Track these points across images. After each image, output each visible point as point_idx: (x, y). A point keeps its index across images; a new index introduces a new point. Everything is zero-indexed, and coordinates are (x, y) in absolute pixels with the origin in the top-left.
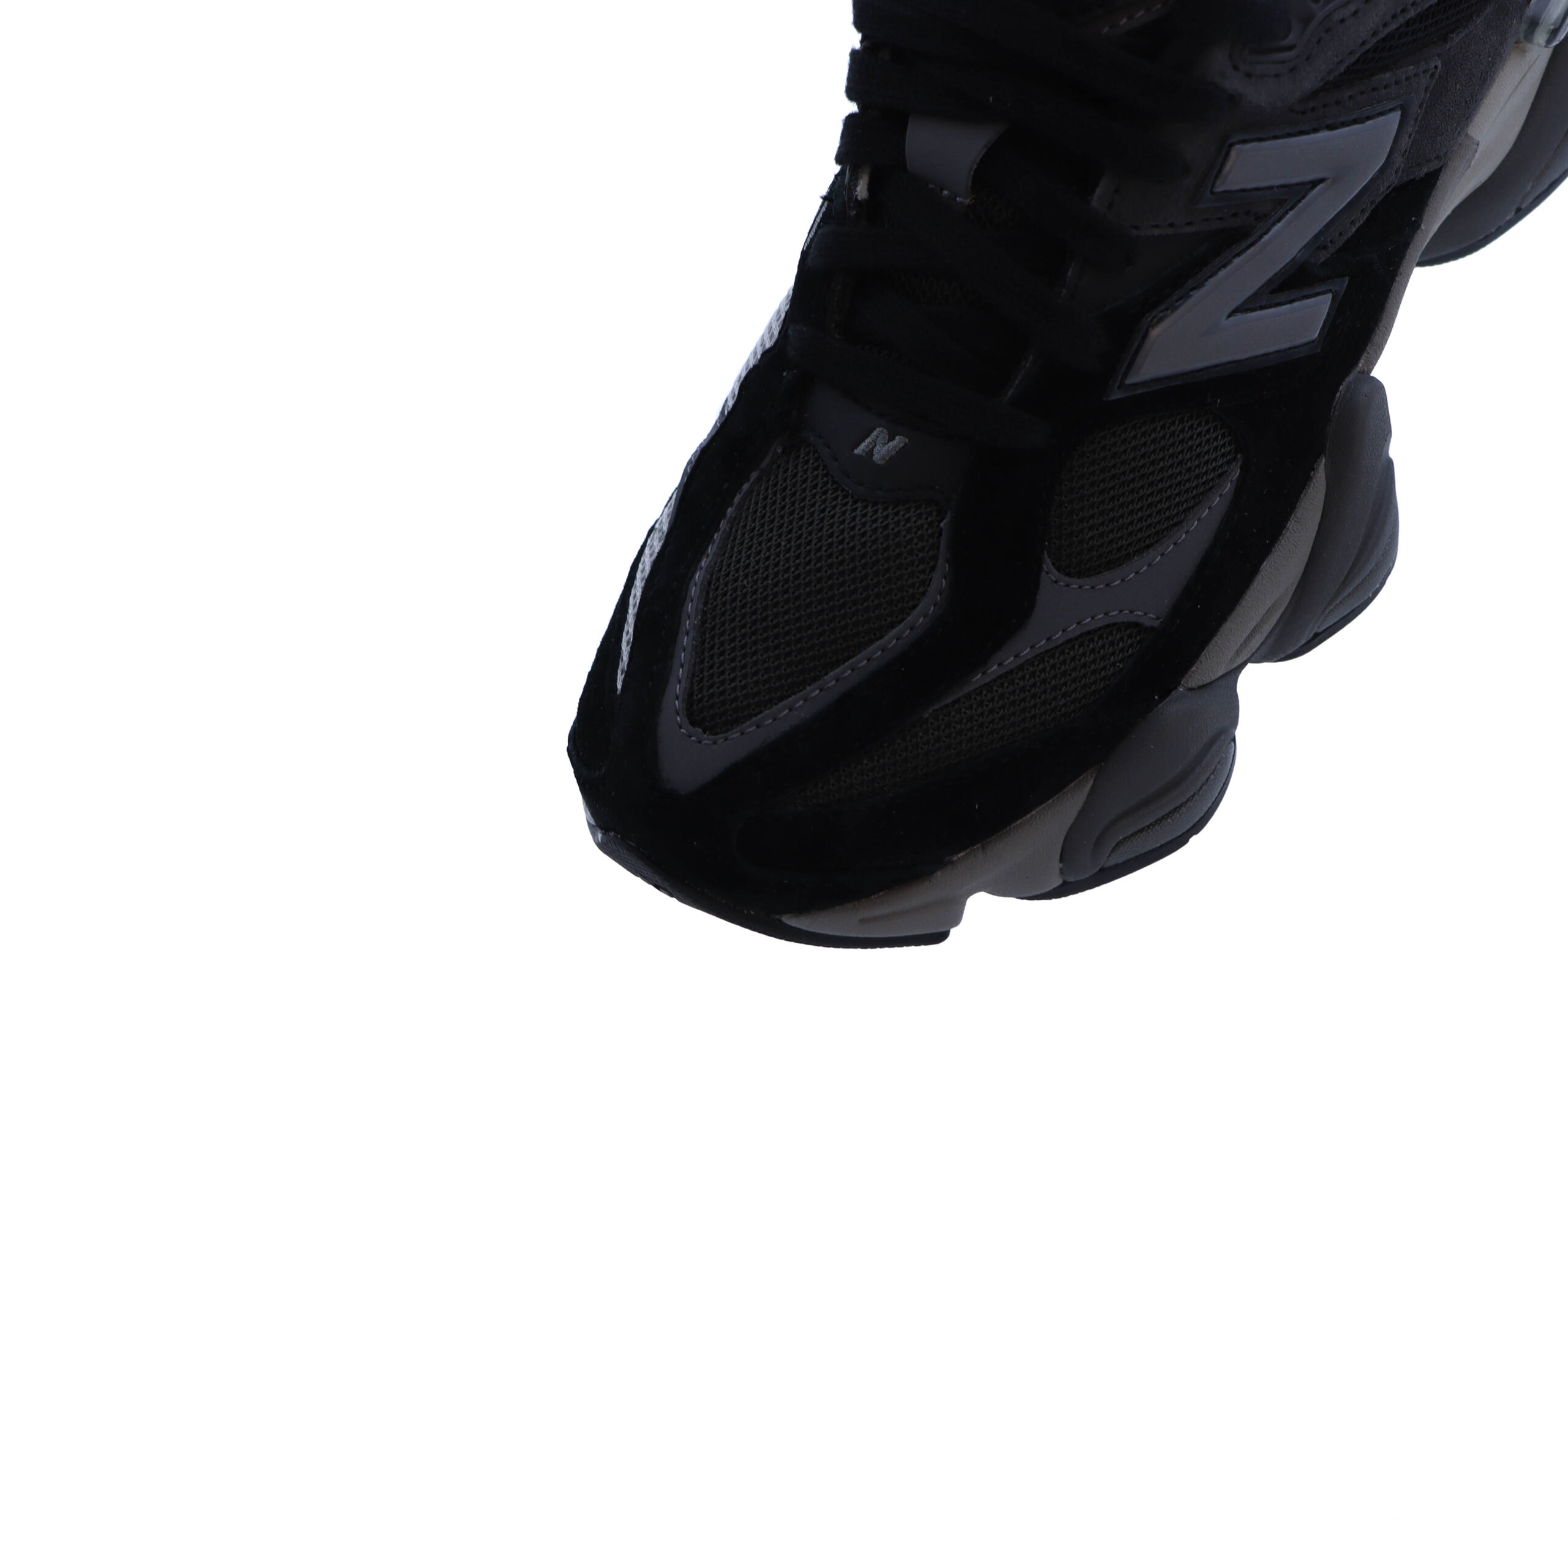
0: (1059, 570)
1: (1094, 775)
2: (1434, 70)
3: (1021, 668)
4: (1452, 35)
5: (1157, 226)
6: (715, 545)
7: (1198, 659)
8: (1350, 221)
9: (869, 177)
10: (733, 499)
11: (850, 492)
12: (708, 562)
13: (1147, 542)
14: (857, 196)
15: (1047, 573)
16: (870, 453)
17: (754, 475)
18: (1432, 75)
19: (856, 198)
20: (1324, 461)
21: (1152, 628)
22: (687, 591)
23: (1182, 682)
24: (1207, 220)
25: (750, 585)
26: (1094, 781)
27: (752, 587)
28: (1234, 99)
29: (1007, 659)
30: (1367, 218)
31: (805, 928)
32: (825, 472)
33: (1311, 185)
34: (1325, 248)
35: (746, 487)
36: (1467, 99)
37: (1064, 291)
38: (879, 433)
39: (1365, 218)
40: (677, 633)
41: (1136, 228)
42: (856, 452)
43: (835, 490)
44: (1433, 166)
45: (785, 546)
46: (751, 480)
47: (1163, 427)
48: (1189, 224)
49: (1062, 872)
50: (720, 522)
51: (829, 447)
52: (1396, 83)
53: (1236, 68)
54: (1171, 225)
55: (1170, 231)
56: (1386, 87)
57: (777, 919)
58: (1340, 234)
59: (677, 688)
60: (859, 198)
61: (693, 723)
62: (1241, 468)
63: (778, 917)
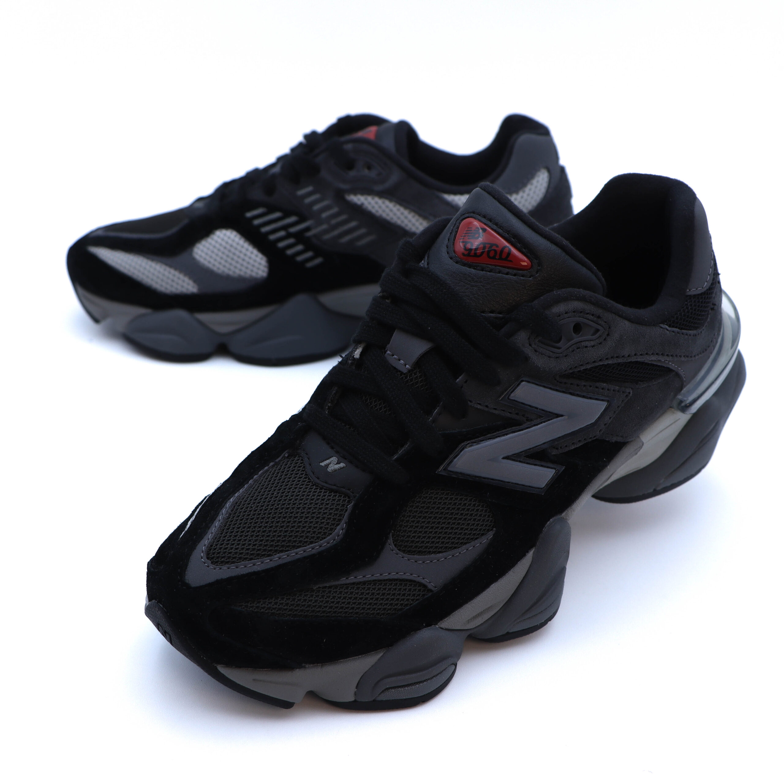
0: (395, 545)
1: (384, 651)
2: (628, 394)
3: (364, 583)
4: (640, 383)
5: (480, 404)
6: (244, 489)
7: (449, 616)
8: (572, 442)
9: (362, 350)
10: (259, 472)
11: (312, 480)
12: (238, 494)
13: (440, 550)
14: (354, 355)
15: (389, 544)
16: (327, 466)
17: (271, 464)
18: (627, 396)
19: (353, 357)
20: (534, 550)
21: (431, 591)
22: (225, 503)
23: (438, 624)
24: (504, 411)
25: (254, 507)
26: (383, 654)
27: (255, 508)
28: (527, 358)
29: (359, 577)
30: (581, 446)
31: (227, 675)
32: (303, 469)
33: (556, 416)
34: (557, 449)
35: (266, 468)
36: (642, 416)
37: (431, 418)
38: (334, 459)
39: (580, 445)
40: (215, 520)
41: (471, 401)
42: (321, 464)
43: (306, 478)
44: (620, 439)
45: (276, 495)
46: (270, 466)
47: (461, 499)
48: (495, 409)
49: (355, 694)
50: (250, 480)
51: (309, 459)
52: (608, 390)
53: (530, 345)
54: (487, 406)
55: (486, 409)
56: (603, 389)
57: (215, 666)
58: (566, 446)
59: (206, 542)
60: (355, 357)
61: (208, 558)
62: (494, 535)
63: (216, 665)
